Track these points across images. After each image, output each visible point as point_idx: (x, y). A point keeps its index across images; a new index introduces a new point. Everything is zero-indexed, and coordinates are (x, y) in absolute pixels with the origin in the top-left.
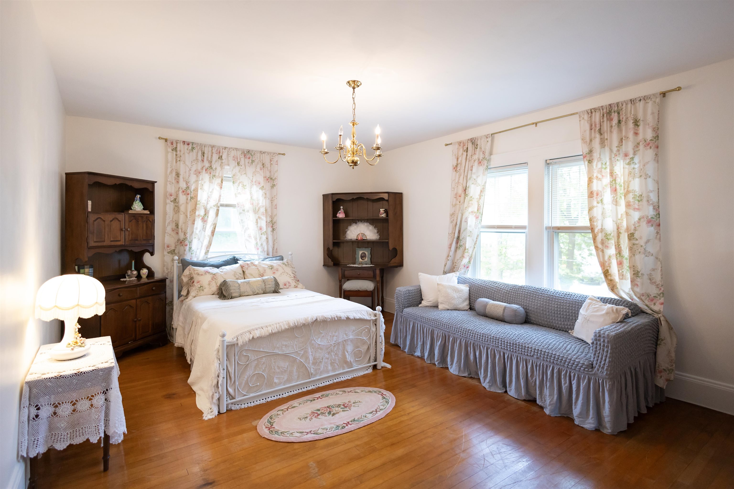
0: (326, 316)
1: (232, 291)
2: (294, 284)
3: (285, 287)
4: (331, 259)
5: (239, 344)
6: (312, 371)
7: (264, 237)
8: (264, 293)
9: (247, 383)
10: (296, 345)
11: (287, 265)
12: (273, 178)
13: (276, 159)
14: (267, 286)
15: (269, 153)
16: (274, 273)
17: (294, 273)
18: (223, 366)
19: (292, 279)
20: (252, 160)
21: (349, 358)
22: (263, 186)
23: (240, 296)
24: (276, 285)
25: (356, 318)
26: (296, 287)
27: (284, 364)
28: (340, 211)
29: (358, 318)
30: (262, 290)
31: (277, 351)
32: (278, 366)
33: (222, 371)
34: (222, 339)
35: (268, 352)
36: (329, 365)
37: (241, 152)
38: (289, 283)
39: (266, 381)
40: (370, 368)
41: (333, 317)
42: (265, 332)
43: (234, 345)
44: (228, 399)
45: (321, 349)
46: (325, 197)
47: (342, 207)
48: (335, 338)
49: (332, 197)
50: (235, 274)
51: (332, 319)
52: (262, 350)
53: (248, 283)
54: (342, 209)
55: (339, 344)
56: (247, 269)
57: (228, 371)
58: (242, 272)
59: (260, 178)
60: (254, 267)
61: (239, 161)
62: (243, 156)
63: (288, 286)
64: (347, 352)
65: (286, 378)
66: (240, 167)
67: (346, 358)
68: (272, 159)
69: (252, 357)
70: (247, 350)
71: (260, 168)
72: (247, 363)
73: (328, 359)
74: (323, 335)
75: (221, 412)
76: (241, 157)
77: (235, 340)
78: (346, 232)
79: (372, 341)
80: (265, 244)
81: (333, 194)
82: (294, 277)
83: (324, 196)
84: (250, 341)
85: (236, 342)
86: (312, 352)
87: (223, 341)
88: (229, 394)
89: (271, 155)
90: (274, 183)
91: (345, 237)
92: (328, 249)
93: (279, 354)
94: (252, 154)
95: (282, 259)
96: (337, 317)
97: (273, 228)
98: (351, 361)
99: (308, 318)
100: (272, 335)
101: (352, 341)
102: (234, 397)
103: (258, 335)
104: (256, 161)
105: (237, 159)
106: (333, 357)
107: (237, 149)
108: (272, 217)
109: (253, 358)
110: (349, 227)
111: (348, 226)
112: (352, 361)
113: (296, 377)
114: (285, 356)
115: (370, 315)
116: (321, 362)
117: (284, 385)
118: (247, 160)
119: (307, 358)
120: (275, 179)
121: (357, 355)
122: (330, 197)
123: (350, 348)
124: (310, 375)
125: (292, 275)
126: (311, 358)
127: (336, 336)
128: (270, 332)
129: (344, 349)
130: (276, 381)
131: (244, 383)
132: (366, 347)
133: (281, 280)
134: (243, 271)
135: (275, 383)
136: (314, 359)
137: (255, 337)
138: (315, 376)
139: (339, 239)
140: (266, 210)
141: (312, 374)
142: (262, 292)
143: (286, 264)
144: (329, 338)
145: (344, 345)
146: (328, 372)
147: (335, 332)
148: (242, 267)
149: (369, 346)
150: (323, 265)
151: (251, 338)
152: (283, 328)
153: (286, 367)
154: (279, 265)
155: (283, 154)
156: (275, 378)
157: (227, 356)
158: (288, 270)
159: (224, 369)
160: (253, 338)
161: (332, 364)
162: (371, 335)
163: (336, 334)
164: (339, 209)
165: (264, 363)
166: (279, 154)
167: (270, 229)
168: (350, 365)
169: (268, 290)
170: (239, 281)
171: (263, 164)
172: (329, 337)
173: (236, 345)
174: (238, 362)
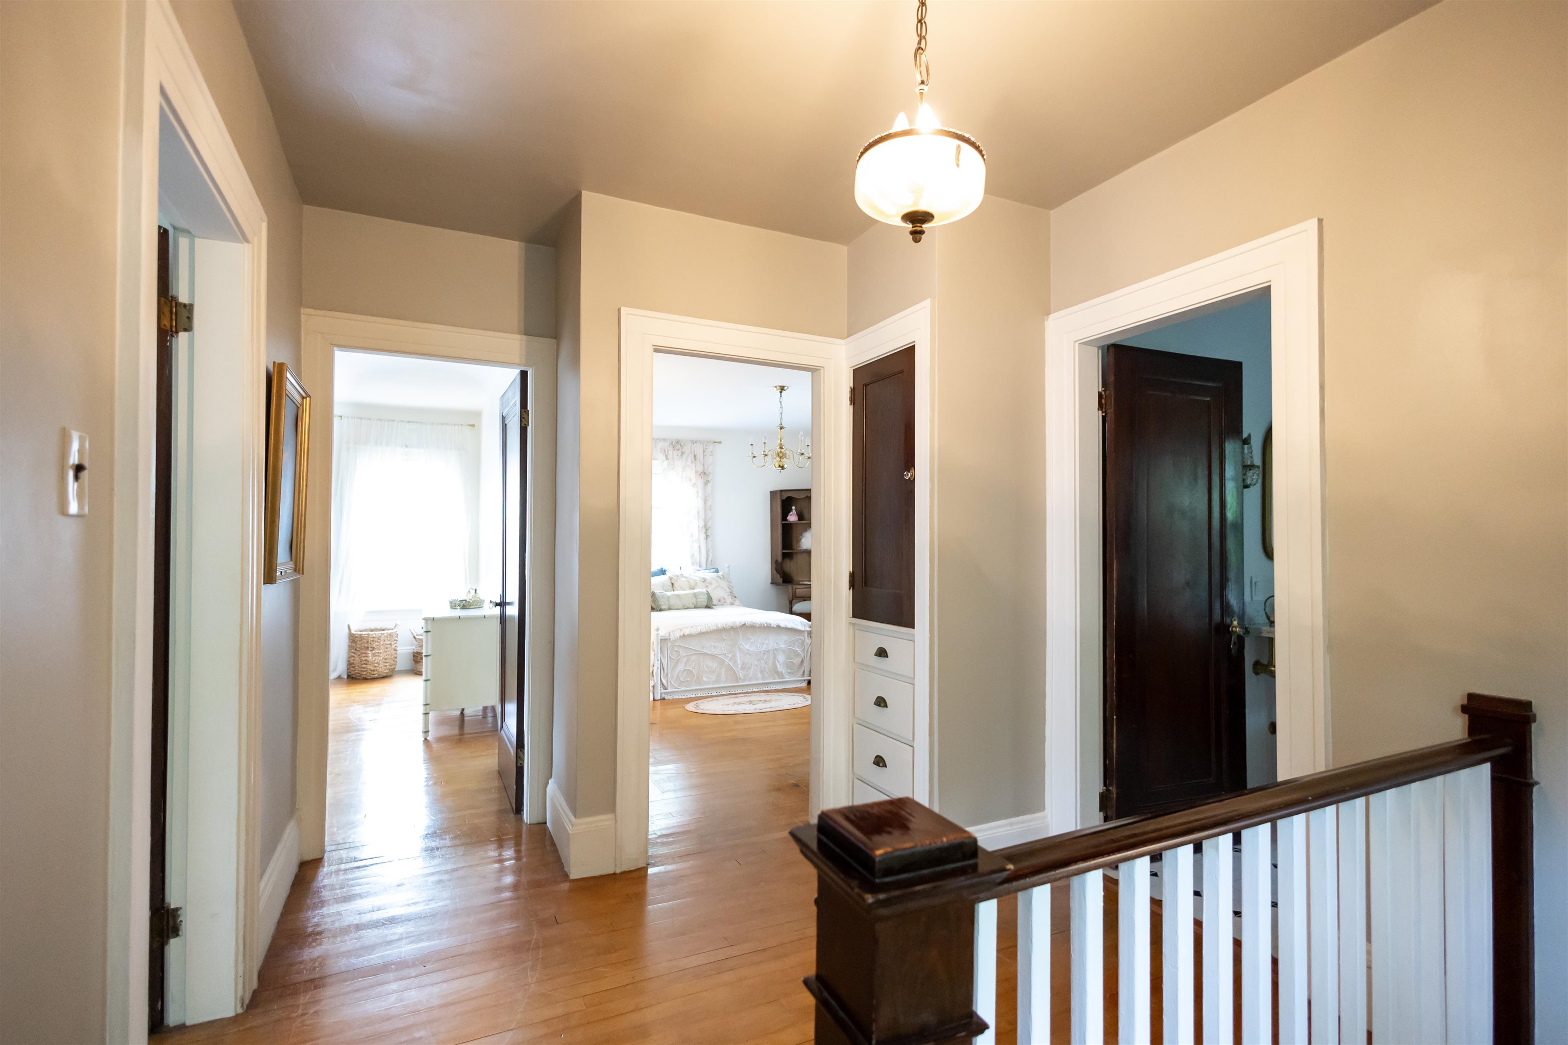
0: (754, 622)
1: (660, 603)
2: (731, 600)
3: (719, 603)
4: (780, 574)
5: (672, 640)
6: (741, 676)
7: (696, 546)
8: (696, 607)
9: (678, 677)
10: (724, 648)
11: (723, 578)
12: (707, 473)
13: (710, 448)
14: (699, 600)
15: (702, 442)
16: (707, 586)
17: (731, 588)
18: (657, 657)
19: (728, 594)
20: (681, 452)
21: (780, 668)
22: (695, 484)
23: (670, 609)
24: (709, 600)
25: (787, 627)
26: (732, 604)
27: (713, 665)
28: (791, 513)
29: (790, 627)
30: (693, 604)
31: (705, 651)
32: (706, 666)
33: (656, 661)
34: (657, 633)
35: (698, 651)
36: (759, 672)
37: (668, 444)
38: (724, 598)
39: (695, 678)
40: (804, 682)
41: (762, 623)
42: (694, 631)
43: (666, 639)
44: (662, 688)
45: (750, 655)
46: (773, 494)
47: (794, 508)
48: (765, 646)
49: (781, 496)
50: (663, 586)
51: (761, 625)
52: (691, 647)
53: (678, 596)
54: (794, 511)
55: (768, 651)
56: (677, 581)
57: (661, 663)
58: (671, 585)
59: (691, 473)
60: (684, 579)
61: (667, 453)
62: (671, 448)
63: (722, 602)
64: (778, 661)
65: (714, 679)
66: (668, 461)
67: (777, 667)
68: (706, 449)
69: (683, 653)
70: (678, 646)
71: (692, 461)
72: (679, 658)
73: (757, 666)
74: (752, 641)
75: (656, 699)
76: (669, 448)
77: (668, 635)
78: (801, 539)
79: (807, 654)
80: (697, 554)
81: (781, 491)
82: (731, 592)
83: (771, 492)
84: (681, 637)
85: (669, 638)
86: (740, 657)
87: (658, 634)
88: (663, 684)
89: (705, 445)
90: (708, 479)
91: (799, 547)
92: (777, 561)
93: (708, 654)
94: (682, 444)
95: (717, 571)
96: (766, 623)
97: (707, 534)
98: (782, 672)
99: (736, 622)
100: (701, 634)
101: (783, 651)
102: (666, 687)
103: (688, 633)
104: (686, 452)
105: (665, 451)
106: (763, 664)
107: (664, 440)
108: (706, 521)
109: (684, 655)
110: (804, 533)
111: (802, 533)
112: (784, 672)
113: (725, 679)
114: (713, 657)
115: (805, 626)
116: (749, 668)
117: (713, 685)
118: (676, 453)
119: (735, 662)
120: (710, 473)
121: (789, 666)
122: (779, 494)
123: (781, 658)
124: (737, 679)
125: (728, 590)
126: (739, 662)
127: (766, 644)
128: (699, 630)
129: (775, 657)
130: (705, 679)
131: (675, 677)
132: (799, 660)
133: (715, 596)
134: (672, 583)
135: (704, 681)
136: (743, 664)
137: (686, 634)
138: (744, 680)
139: (792, 549)
140: (698, 512)
141: (740, 679)
142: (693, 606)
143: (721, 577)
144: (758, 645)
145: (774, 654)
146: (757, 679)
147: (765, 640)
148: (671, 579)
149: (803, 660)
150: (771, 583)
151: (682, 635)
152: (711, 629)
153: (715, 667)
154: (713, 578)
155: (719, 442)
156: (704, 677)
157: (661, 650)
158: (724, 584)
159: (658, 660)
160: (684, 635)
161: (762, 672)
162: (806, 648)
163: (766, 642)
164: (791, 510)
165: (693, 661)
166: (714, 442)
167: (703, 536)
168: (781, 675)
169: (699, 605)
170: (669, 593)
171: (695, 456)
172: (759, 643)
173: (668, 640)
174: (670, 656)
